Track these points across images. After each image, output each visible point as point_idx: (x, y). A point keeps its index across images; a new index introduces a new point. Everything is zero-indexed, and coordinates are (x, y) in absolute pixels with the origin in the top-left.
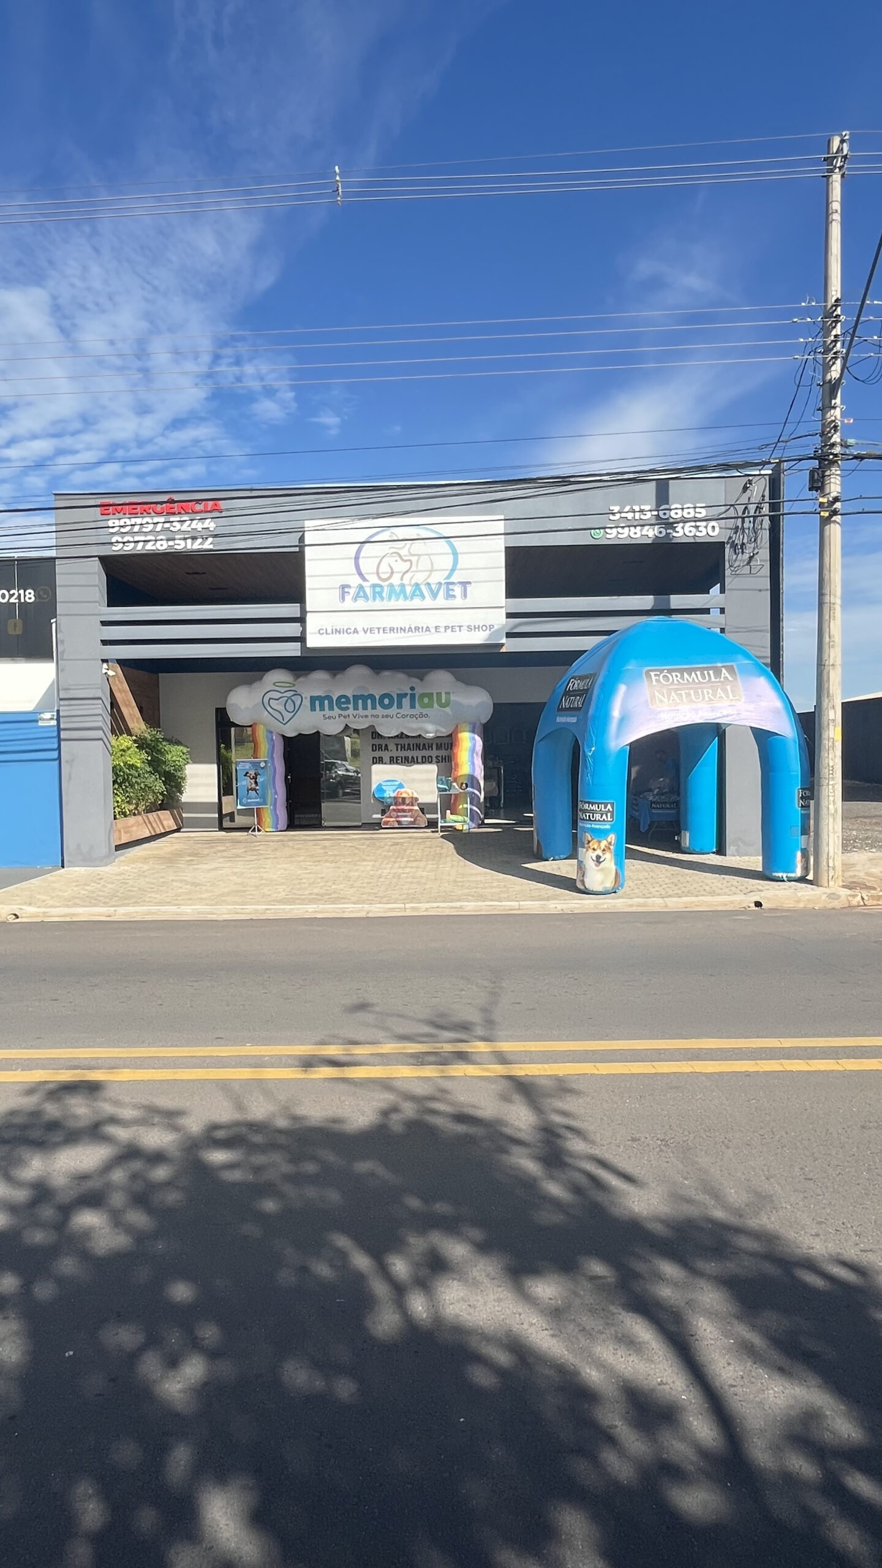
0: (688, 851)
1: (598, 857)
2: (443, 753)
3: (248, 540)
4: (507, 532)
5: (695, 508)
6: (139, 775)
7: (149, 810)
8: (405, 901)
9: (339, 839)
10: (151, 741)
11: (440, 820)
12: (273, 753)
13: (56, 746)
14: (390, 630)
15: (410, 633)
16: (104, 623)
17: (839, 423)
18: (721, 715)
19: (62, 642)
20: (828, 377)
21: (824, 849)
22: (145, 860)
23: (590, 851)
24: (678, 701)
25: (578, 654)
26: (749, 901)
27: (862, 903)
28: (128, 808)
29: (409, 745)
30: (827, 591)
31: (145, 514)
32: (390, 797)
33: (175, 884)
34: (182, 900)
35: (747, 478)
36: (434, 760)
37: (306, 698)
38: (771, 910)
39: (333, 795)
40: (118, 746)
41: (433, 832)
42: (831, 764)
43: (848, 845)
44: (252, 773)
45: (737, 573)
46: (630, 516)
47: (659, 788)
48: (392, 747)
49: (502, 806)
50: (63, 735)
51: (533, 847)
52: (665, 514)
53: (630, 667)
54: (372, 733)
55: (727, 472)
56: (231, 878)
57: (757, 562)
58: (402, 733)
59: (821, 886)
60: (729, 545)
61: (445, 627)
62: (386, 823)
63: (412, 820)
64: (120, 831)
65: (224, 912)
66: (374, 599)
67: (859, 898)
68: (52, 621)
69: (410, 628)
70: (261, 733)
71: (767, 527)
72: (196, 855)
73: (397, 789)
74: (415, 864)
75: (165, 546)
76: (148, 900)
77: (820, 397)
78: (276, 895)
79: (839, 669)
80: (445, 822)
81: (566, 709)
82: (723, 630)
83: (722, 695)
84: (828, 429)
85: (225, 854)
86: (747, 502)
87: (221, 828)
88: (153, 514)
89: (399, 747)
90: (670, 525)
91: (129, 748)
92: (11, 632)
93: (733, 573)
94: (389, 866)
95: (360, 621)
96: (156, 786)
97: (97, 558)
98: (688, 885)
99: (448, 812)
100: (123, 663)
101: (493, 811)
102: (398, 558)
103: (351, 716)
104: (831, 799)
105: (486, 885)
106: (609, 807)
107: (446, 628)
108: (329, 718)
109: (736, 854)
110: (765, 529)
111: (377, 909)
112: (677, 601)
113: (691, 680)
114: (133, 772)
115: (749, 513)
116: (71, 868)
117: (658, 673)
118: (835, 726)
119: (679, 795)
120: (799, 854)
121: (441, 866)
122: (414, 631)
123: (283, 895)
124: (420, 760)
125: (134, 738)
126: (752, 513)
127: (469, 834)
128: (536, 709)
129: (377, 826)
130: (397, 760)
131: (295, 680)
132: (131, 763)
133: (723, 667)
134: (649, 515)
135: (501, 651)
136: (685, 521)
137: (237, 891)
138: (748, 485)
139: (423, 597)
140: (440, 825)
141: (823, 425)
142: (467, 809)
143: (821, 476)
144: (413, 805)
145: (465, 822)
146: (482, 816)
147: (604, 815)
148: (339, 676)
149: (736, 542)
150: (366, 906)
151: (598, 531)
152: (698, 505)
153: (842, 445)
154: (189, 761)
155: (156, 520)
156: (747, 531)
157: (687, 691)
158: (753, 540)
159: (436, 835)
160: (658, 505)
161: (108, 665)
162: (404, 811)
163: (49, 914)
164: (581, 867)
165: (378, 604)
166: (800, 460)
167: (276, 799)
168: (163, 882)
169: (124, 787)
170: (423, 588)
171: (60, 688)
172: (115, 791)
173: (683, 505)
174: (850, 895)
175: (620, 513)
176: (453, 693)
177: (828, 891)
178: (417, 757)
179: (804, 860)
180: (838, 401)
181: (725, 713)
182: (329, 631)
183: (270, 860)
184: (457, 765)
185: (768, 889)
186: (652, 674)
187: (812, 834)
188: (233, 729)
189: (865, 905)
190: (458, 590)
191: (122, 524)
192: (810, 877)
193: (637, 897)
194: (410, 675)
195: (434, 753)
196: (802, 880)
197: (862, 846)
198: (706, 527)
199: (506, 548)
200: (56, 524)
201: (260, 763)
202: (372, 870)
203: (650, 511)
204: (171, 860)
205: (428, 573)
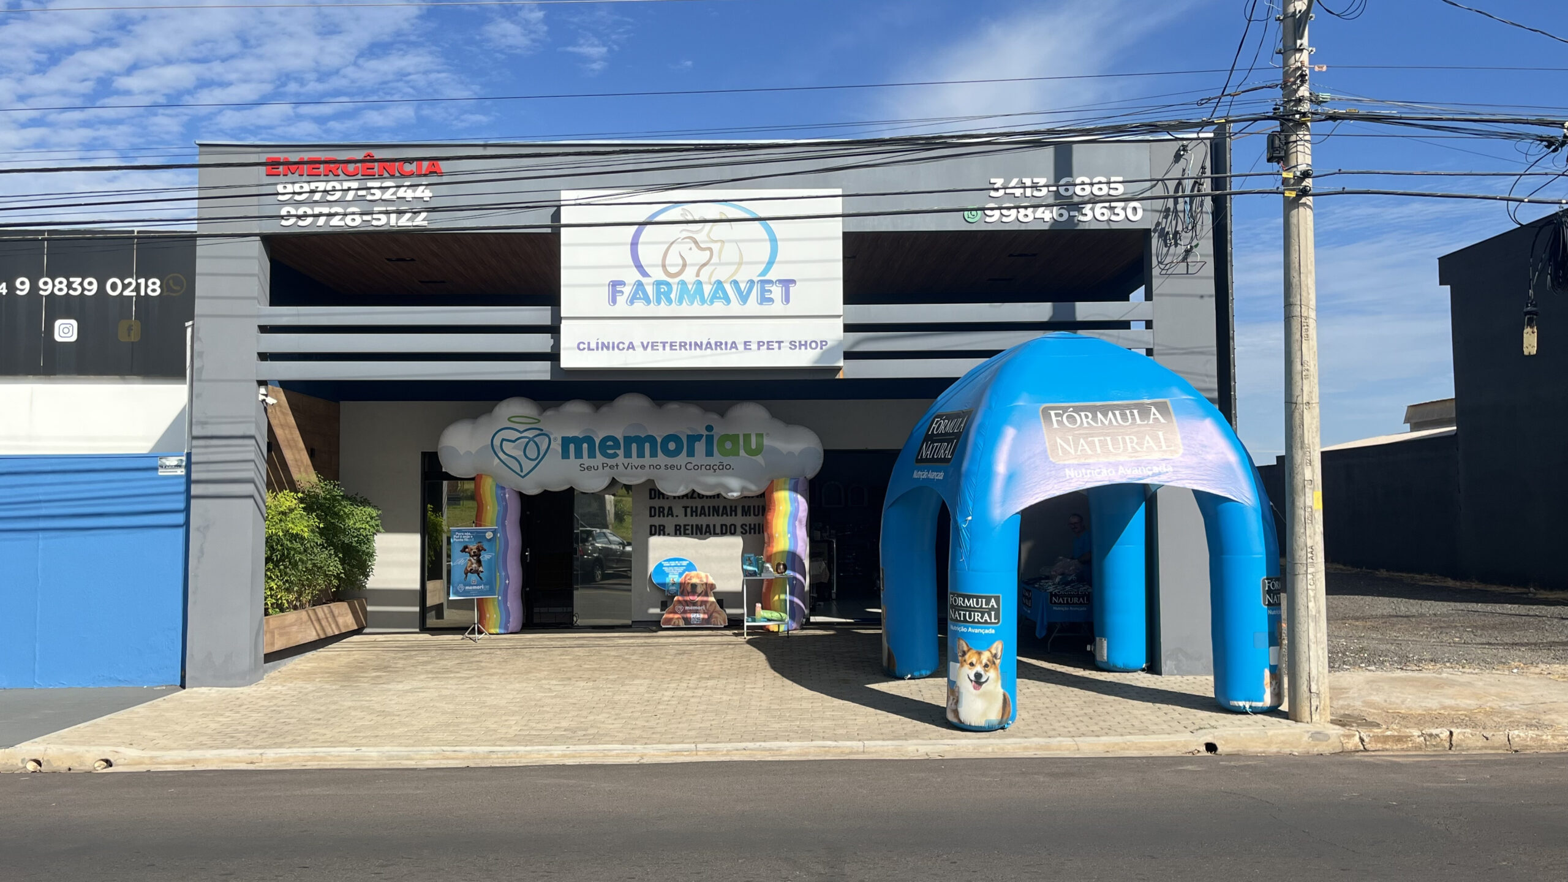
0: (1104, 666)
1: (978, 676)
2: (751, 520)
3: (480, 216)
4: (846, 212)
5: (1109, 183)
6: (305, 551)
7: (317, 602)
8: (697, 740)
9: (599, 645)
10: (325, 498)
11: (746, 617)
12: (504, 518)
13: (182, 506)
14: (680, 346)
15: (709, 350)
16: (264, 329)
17: (1307, 72)
18: (1150, 473)
19: (201, 354)
20: (1291, 9)
21: (1303, 668)
22: (308, 676)
23: (967, 667)
24: (1090, 452)
25: (944, 383)
26: (1196, 743)
27: (1362, 748)
28: (286, 598)
29: (703, 508)
30: (1296, 300)
31: (331, 176)
32: (674, 584)
33: (353, 713)
34: (364, 737)
35: (1181, 143)
36: (739, 529)
37: (555, 439)
38: (1230, 756)
39: (588, 580)
40: (275, 506)
41: (736, 635)
42: (1309, 544)
43: (1337, 660)
44: (473, 547)
45: (1169, 272)
46: (1018, 192)
47: (1062, 574)
48: (678, 510)
49: (834, 596)
50: (195, 490)
51: (882, 658)
52: (1067, 190)
53: (1021, 403)
54: (651, 490)
55: (1155, 134)
56: (438, 704)
57: (1197, 256)
58: (694, 491)
59: (1301, 722)
60: (1157, 234)
61: (759, 342)
62: (669, 621)
63: (706, 616)
64: (273, 633)
65: (426, 756)
66: (659, 303)
67: (1357, 739)
68: (187, 324)
69: (709, 343)
70: (488, 489)
71: (1210, 210)
72: (385, 668)
73: (684, 571)
74: (710, 683)
75: (358, 220)
76: (312, 737)
77: (1280, 36)
78: (504, 730)
79: (1316, 410)
80: (754, 620)
81: (927, 460)
82: (1150, 352)
83: (1152, 443)
84: (1292, 79)
85: (429, 667)
86: (1180, 176)
87: (424, 629)
88: (342, 177)
89: (689, 510)
90: (1076, 206)
91: (292, 510)
92: (123, 337)
93: (1164, 272)
94: (673, 685)
95: (639, 332)
96: (329, 566)
97: (258, 238)
98: (1108, 717)
99: (759, 605)
100: (287, 386)
101: (822, 603)
102: (693, 246)
103: (621, 467)
104: (1311, 593)
105: (815, 715)
106: (993, 602)
107: (760, 344)
108: (589, 468)
109: (1175, 672)
110: (1208, 213)
111: (655, 753)
112: (1085, 310)
113: (1107, 423)
114: (297, 545)
115: (1183, 191)
116: (195, 689)
117: (1061, 412)
118: (1313, 489)
119: (1090, 584)
120: (1267, 673)
121: (748, 686)
122: (713, 346)
123: (512, 732)
124: (718, 530)
125: (300, 495)
126: (1188, 192)
127: (788, 638)
128: (885, 460)
129: (653, 626)
130: (685, 530)
131: (540, 414)
132: (295, 532)
133: (1151, 404)
134: (1045, 190)
135: (837, 377)
136: (1094, 200)
137: (448, 725)
138: (1182, 153)
139: (728, 301)
140: (746, 624)
141: (1285, 73)
142: (786, 600)
143: (1284, 142)
144: (706, 595)
145: (782, 620)
146: (807, 612)
147: (986, 615)
148: (604, 409)
149: (1166, 230)
150: (638, 747)
151: (974, 213)
152: (1113, 179)
153: (1311, 101)
154: (381, 528)
155: (346, 185)
156: (1181, 215)
157: (1102, 438)
158: (1190, 228)
159: (740, 639)
160: (1058, 177)
161: (267, 390)
162: (694, 603)
163: (160, 760)
164: (953, 691)
165: (663, 309)
166: (1255, 120)
167: (507, 586)
168: (335, 710)
169: (282, 567)
170: (728, 287)
171: (194, 420)
172: (269, 573)
173: (1091, 179)
174: (1344, 736)
175: (1005, 188)
176: (768, 434)
177: (1311, 728)
178: (714, 526)
179: (1274, 683)
180: (1305, 41)
181: (1156, 470)
182: (593, 346)
183: (496, 677)
184: (771, 537)
185: (1224, 726)
186: (1052, 413)
187: (1285, 642)
188: (445, 483)
189: (1365, 750)
190: (777, 292)
191: (297, 190)
192: (1285, 707)
193: (1036, 736)
194: (706, 410)
195: (739, 520)
196: (1273, 711)
197: (1354, 662)
198: (1124, 209)
199: (845, 234)
200: (200, 188)
201: (486, 532)
202: (648, 692)
203: (1048, 186)
204: (348, 676)
205: (736, 266)
